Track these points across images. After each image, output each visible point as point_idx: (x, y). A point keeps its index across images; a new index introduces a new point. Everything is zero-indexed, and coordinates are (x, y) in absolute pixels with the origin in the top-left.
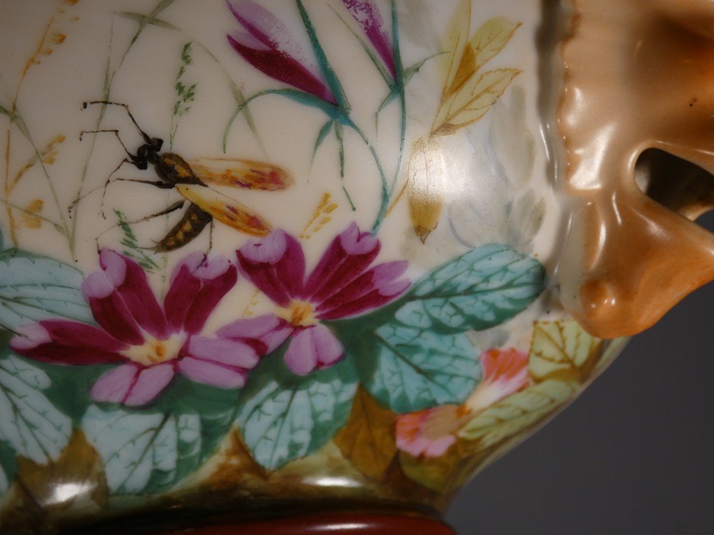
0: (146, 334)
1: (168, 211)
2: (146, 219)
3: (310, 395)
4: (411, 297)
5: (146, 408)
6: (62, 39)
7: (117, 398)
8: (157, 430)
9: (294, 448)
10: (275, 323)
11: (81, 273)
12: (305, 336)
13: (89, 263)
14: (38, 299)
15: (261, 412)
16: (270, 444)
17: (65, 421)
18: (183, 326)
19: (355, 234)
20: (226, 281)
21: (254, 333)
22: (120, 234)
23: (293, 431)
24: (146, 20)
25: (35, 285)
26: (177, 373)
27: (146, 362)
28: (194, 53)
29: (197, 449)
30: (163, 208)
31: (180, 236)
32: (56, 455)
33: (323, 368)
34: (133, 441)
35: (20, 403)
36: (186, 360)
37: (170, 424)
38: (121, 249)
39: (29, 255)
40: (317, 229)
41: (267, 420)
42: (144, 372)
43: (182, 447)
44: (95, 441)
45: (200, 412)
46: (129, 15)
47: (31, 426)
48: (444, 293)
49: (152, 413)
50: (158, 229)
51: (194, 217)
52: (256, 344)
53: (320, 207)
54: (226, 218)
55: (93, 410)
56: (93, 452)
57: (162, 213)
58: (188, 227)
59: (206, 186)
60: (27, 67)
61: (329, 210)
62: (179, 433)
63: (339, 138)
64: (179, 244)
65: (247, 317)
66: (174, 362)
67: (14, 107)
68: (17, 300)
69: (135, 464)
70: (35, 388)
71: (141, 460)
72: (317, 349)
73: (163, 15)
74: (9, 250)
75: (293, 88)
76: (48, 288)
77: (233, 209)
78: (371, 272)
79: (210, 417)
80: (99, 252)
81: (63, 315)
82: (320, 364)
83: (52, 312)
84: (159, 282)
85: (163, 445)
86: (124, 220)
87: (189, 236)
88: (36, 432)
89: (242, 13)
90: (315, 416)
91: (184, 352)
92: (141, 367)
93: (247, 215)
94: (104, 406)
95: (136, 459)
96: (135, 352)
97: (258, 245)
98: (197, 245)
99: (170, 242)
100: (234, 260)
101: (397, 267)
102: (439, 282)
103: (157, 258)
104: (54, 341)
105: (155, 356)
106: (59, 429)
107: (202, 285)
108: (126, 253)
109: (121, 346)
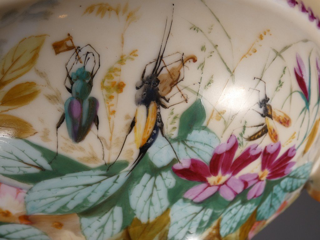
0: (220, 173)
2: (252, 127)
3: (245, 208)
4: (288, 176)
5: (198, 204)
6: (255, 51)
7: (191, 198)
8: (197, 214)
9: (231, 229)
10: (256, 177)
11: (220, 142)
12: (260, 183)
13: (224, 140)
14: (198, 149)
15: (231, 212)
16: (227, 225)
17: (165, 203)
18: (232, 172)
19: (292, 149)
20: (256, 157)
21: (247, 180)
22: (240, 130)
23: (234, 222)
24: (278, 54)
25: (202, 143)
26: (218, 190)
27: (212, 184)
28: (286, 71)
29: (205, 225)
30: (258, 124)
31: (256, 136)
32: (152, 219)
33: (255, 198)
34: (186, 217)
35: (155, 193)
36: (225, 186)
37: (203, 212)
38: (237, 136)
39: (209, 131)
40: (287, 144)
41: (230, 215)
42: (209, 188)
43: (201, 223)
44: (172, 215)
45: (215, 209)
46: (274, 50)
47: (151, 204)
48: (294, 177)
49: (200, 206)
50: (250, 132)
51: (264, 131)
52: (246, 183)
53: (292, 136)
54: (271, 133)
55: (180, 201)
56: (169, 220)
57: (257, 126)
58: (260, 134)
59: (272, 119)
60: (243, 58)
61: (293, 138)
62: (203, 216)
63: (305, 113)
64: (254, 139)
65: (252, 173)
66: (220, 186)
67: (234, 71)
68: (191, 148)
69: (182, 228)
70: (166, 187)
71: (185, 226)
72: (258, 190)
73: (282, 54)
74: (204, 127)
75: (303, 93)
76: (206, 146)
77: (274, 131)
78: (288, 164)
79: (216, 212)
80: (231, 136)
81: (201, 158)
82: (255, 196)
83: (199, 155)
84: (238, 153)
85: (196, 221)
86: (246, 126)
87: (259, 137)
88: (151, 207)
89: (299, 61)
90: (242, 217)
91: (225, 183)
92: (209, 185)
93: (276, 133)
94: (185, 200)
95: (183, 225)
96: (212, 179)
97: (272, 146)
98: (257, 141)
99: (251, 139)
100: (263, 148)
101: (294, 163)
102: (296, 172)
103: (245, 142)
104: (190, 168)
105: (216, 182)
106: (161, 207)
107: (249, 156)
108: (238, 138)
109: (209, 175)
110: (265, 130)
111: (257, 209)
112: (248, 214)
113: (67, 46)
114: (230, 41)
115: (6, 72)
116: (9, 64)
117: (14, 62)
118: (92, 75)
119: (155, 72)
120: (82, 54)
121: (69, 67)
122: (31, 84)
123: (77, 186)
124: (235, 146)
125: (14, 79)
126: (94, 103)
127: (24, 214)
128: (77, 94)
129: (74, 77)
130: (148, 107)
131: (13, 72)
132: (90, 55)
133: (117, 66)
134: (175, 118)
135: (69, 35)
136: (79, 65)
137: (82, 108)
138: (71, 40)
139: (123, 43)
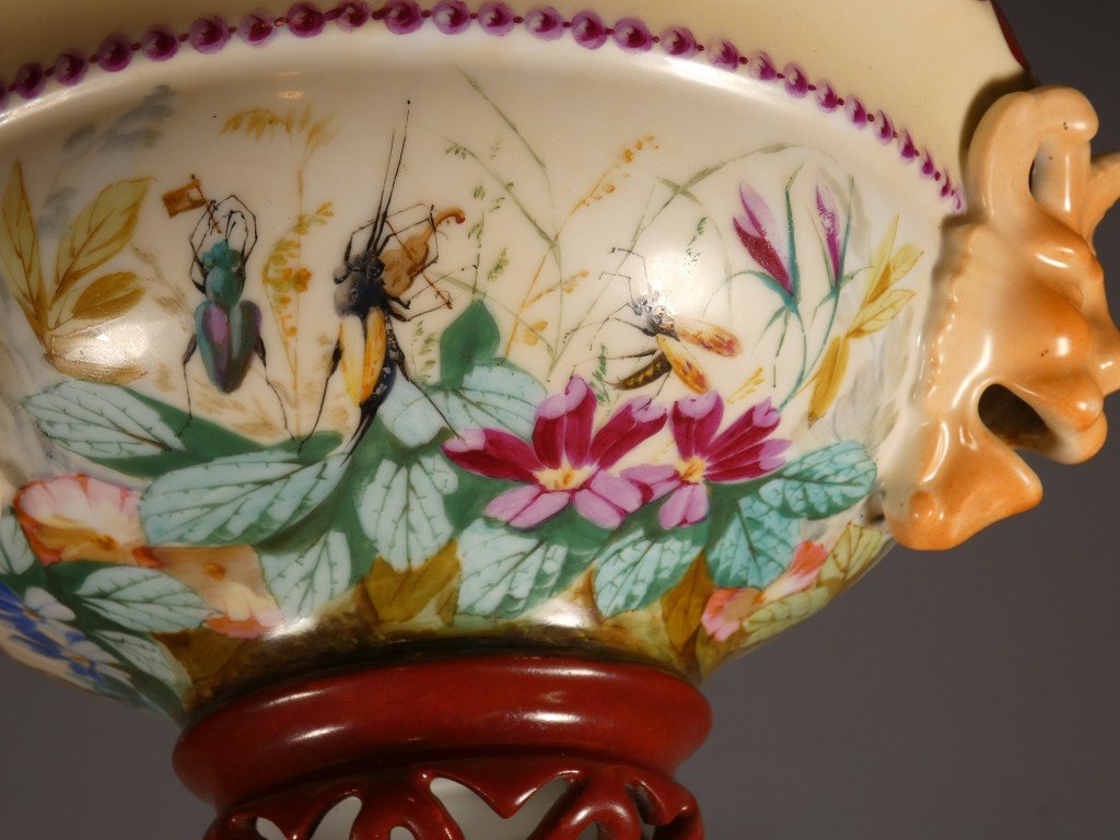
0: (565, 461)
1: (641, 355)
2: (622, 358)
3: (663, 550)
4: (779, 476)
5: (526, 532)
6: (612, 189)
7: (504, 517)
8: (526, 555)
9: (630, 598)
10: (670, 474)
11: (547, 393)
12: (687, 491)
13: (557, 385)
14: (496, 408)
15: (619, 557)
16: (614, 589)
17: (444, 527)
18: (599, 460)
19: (766, 409)
20: (656, 426)
21: (648, 480)
22: (595, 366)
23: (635, 582)
24: (679, 190)
25: (502, 394)
26: (571, 501)
27: (550, 486)
28: (706, 227)
29: (552, 582)
30: (639, 352)
31: (641, 379)
32: (417, 564)
33: (684, 526)
34: (499, 562)
35: (414, 503)
36: (585, 492)
37: (540, 551)
38: (589, 378)
39: (513, 367)
40: (742, 397)
41: (621, 565)
42: (544, 496)
43: (541, 577)
44: (464, 555)
45: (570, 546)
46: (667, 182)
47: (410, 528)
48: (802, 478)
49: (529, 538)
50: (622, 369)
51: (658, 366)
52: (646, 490)
53: (753, 378)
54: (681, 371)
55: (478, 524)
56: (457, 566)
57: (636, 356)
58: (649, 373)
59: (678, 340)
60: (578, 206)
61: (757, 383)
62: (543, 562)
63: (786, 323)
64: (637, 385)
65: (653, 463)
66: (573, 492)
67: (557, 238)
68: (478, 405)
69: (491, 586)
70: (438, 490)
71: (498, 583)
72: (689, 506)
73: (693, 189)
74: (499, 359)
75: (767, 273)
76: (512, 400)
77: (690, 366)
78: (762, 445)
79: (576, 553)
80: (571, 378)
81: (508, 427)
82: (684, 521)
83: (500, 422)
84: (601, 417)
85: (525, 571)
86: (605, 355)
87: (648, 380)
88: (412, 536)
89: (749, 202)
90: (658, 571)
91: (586, 485)
92: (544, 490)
93: (698, 372)
94: (490, 522)
95: (494, 581)
96: (547, 476)
97: (693, 401)
98: (648, 390)
99: (628, 384)
100: (669, 408)
101: (783, 444)
102: (805, 466)
103: (613, 393)
104: (485, 450)
105: (560, 482)
106: (435, 536)
107: (635, 425)
108: (592, 384)
109: (538, 467)
110: (662, 366)
111: (704, 554)
112: (679, 567)
113: (191, 200)
114: (544, 172)
115: (79, 254)
116: (82, 237)
117: (92, 234)
118: (243, 257)
119: (374, 247)
120: (220, 215)
121: (197, 242)
122: (126, 277)
123: (241, 485)
124: (588, 403)
125: (94, 266)
126: (252, 313)
127: (141, 544)
128: (217, 294)
129: (208, 262)
130: (364, 319)
131: (91, 252)
132: (236, 217)
133: (293, 237)
134: (428, 341)
135: (193, 177)
136: (216, 238)
137: (228, 323)
138: (198, 187)
139: (301, 190)
